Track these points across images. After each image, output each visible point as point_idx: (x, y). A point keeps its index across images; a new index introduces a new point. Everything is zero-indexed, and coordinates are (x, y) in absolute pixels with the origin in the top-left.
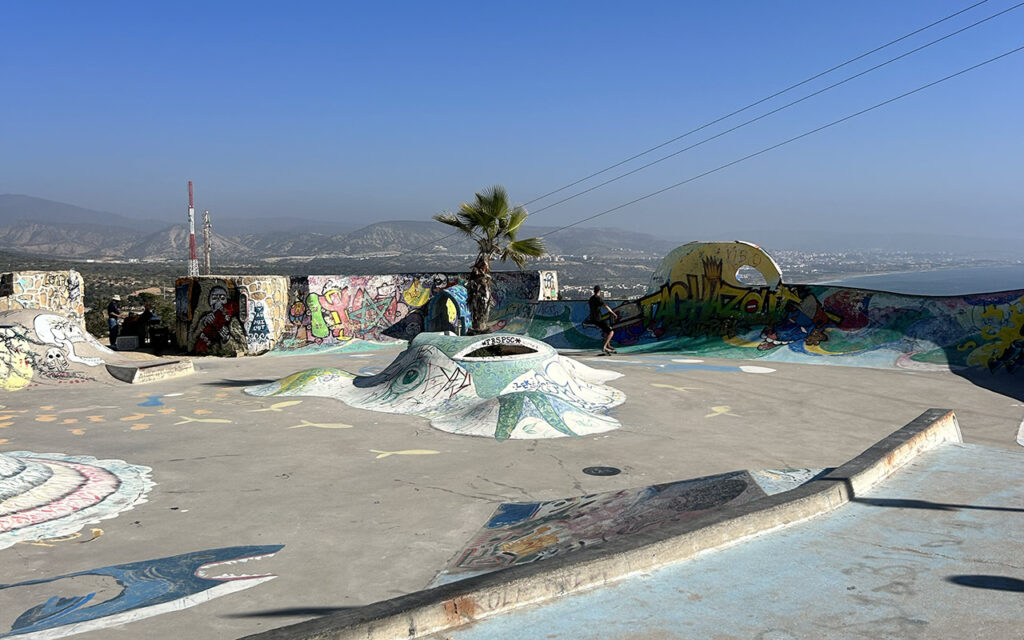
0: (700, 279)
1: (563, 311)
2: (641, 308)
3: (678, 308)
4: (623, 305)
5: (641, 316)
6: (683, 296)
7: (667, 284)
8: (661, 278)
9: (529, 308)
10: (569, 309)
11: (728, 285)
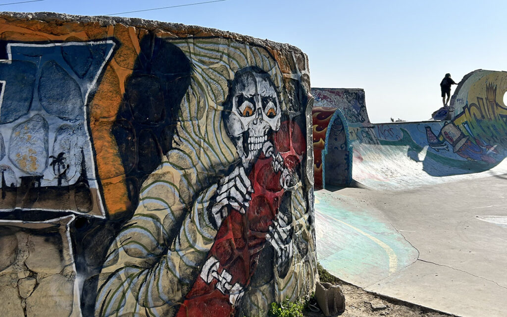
0: (484, 100)
1: (402, 134)
2: (458, 127)
3: (481, 126)
4: (445, 125)
5: (463, 135)
6: (479, 117)
7: (467, 105)
8: (462, 100)
9: (367, 133)
10: (406, 132)
11: (500, 107)
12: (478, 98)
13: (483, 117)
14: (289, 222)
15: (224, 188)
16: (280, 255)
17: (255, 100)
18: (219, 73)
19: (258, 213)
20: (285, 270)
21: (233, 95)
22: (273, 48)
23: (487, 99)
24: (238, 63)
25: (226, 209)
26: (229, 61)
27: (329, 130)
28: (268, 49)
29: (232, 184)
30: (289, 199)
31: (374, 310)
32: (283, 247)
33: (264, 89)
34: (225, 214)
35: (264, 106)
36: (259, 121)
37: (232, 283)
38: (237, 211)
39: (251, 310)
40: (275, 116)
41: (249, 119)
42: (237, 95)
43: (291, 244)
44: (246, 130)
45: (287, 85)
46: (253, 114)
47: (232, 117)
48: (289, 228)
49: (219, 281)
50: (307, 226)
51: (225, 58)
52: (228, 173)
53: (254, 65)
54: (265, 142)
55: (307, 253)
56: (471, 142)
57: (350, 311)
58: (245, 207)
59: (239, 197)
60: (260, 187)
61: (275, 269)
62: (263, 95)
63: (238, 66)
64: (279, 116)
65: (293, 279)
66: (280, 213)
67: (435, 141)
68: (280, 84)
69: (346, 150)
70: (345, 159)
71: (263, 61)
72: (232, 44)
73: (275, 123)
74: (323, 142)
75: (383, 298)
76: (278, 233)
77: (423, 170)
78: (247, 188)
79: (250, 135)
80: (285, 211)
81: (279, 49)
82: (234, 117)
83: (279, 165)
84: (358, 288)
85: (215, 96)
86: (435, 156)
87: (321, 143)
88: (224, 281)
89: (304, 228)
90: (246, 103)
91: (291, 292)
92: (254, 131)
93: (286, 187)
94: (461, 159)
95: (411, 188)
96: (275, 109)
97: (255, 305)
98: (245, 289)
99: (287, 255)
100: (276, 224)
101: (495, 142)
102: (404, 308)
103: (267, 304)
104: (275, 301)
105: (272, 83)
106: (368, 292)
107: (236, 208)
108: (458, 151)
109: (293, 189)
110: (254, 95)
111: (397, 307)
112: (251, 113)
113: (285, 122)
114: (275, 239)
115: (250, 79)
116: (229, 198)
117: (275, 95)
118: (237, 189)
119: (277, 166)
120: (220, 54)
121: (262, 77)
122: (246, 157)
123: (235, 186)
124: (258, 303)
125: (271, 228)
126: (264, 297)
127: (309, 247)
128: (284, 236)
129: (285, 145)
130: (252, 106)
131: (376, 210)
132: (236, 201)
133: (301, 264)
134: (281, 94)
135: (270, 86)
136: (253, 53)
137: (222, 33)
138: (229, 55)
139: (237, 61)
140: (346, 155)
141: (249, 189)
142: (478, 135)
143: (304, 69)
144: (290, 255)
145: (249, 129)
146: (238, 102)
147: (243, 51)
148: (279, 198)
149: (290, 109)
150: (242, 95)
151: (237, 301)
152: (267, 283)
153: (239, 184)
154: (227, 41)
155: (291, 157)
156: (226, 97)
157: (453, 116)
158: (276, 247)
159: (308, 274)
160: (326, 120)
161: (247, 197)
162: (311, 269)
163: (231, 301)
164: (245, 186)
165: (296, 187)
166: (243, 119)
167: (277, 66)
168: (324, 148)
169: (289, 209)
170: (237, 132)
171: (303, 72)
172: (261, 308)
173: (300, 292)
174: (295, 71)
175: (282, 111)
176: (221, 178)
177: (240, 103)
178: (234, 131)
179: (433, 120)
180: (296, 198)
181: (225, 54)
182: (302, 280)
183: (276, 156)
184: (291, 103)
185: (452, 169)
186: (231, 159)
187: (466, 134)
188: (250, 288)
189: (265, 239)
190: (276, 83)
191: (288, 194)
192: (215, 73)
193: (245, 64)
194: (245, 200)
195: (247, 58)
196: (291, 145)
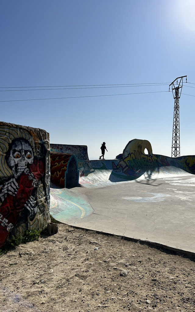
1: (102, 165)
2: (125, 162)
3: (135, 162)
4: (120, 161)
5: (127, 166)
6: (134, 158)
7: (130, 153)
8: (128, 151)
9: (87, 164)
10: (104, 164)
11: (143, 154)
12: (134, 151)
13: (136, 158)
14: (36, 199)
15: (6, 186)
16: (31, 212)
17: (21, 151)
18: (4, 140)
19: (21, 196)
20: (33, 218)
21: (11, 150)
22: (31, 130)
23: (138, 151)
24: (14, 136)
25: (6, 194)
26: (9, 135)
27: (69, 163)
28: (29, 131)
29: (9, 185)
30: (36, 191)
31: (69, 231)
32: (32, 209)
33: (25, 147)
34: (6, 197)
35: (25, 154)
36: (23, 160)
37: (8, 223)
38: (11, 195)
39: (17, 233)
40: (31, 158)
41: (18, 159)
42: (13, 149)
43: (36, 208)
44: (17, 163)
45: (37, 145)
46: (20, 157)
47: (10, 158)
48: (35, 202)
49: (2, 222)
50: (45, 201)
51: (7, 134)
52: (7, 181)
53: (21, 137)
54: (26, 168)
55: (44, 211)
56: (130, 169)
57: (60, 233)
58: (15, 194)
59: (13, 190)
60: (22, 186)
61: (28, 218)
62: (25, 149)
63: (13, 137)
64: (33, 158)
65: (37, 221)
66: (31, 196)
67: (116, 168)
68: (34, 145)
69: (76, 171)
70: (76, 175)
71: (26, 136)
72: (11, 128)
73: (30, 161)
74: (66, 168)
75: (74, 227)
76: (30, 204)
77: (109, 179)
78: (16, 187)
79: (19, 166)
80: (34, 195)
81: (34, 131)
82: (11, 158)
83: (32, 178)
84: (66, 224)
85: (2, 150)
86: (115, 174)
87: (65, 168)
88: (5, 222)
89: (43, 202)
90: (17, 153)
91: (36, 226)
92: (20, 164)
93: (35, 186)
94: (125, 175)
95: (102, 187)
96: (31, 155)
97: (19, 231)
98: (14, 225)
99: (34, 212)
100: (29, 200)
101: (139, 169)
102: (80, 230)
103: (24, 231)
104: (28, 230)
105: (30, 145)
106: (69, 226)
107: (11, 194)
108: (125, 172)
109: (38, 187)
110: (21, 149)
111: (78, 230)
112: (19, 156)
113: (36, 161)
114: (28, 206)
115: (19, 143)
116: (8, 190)
117: (31, 150)
118: (12, 187)
119: (31, 178)
120: (5, 132)
121: (25, 142)
122: (16, 174)
123: (11, 186)
124: (20, 230)
125: (27, 202)
126: (23, 228)
127: (45, 209)
128: (33, 205)
129: (35, 170)
130: (20, 154)
131: (85, 196)
132: (11, 191)
133: (41, 215)
134: (34, 149)
135: (29, 146)
136: (21, 132)
137: (7, 123)
138: (9, 133)
139: (13, 136)
140: (77, 174)
141: (17, 187)
142: (133, 166)
143: (46, 139)
144: (36, 212)
145: (18, 163)
146: (13, 152)
147: (16, 131)
148: (31, 191)
149: (38, 155)
150: (15, 149)
151: (10, 230)
152: (24, 223)
153: (12, 185)
154: (8, 127)
155: (37, 174)
156: (7, 150)
157: (124, 158)
158: (29, 209)
159: (44, 219)
160: (67, 159)
161: (16, 190)
162: (46, 218)
163: (7, 230)
164: (15, 186)
165: (40, 186)
166: (15, 159)
167: (32, 138)
168: (66, 171)
169: (36, 195)
170: (12, 164)
171: (45, 140)
172: (21, 232)
173: (40, 226)
174: (41, 140)
175: (34, 156)
176: (5, 182)
177: (14, 153)
178: (11, 164)
179: (116, 159)
180: (40, 190)
181: (8, 133)
182: (41, 222)
183: (30, 174)
184: (39, 153)
185: (121, 179)
186: (9, 175)
187: (128, 165)
188: (17, 225)
189: (24, 206)
190: (32, 144)
191: (36, 189)
192: (2, 140)
193: (16, 137)
194: (15, 191)
195: (18, 134)
196: (38, 170)
